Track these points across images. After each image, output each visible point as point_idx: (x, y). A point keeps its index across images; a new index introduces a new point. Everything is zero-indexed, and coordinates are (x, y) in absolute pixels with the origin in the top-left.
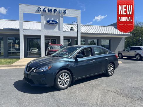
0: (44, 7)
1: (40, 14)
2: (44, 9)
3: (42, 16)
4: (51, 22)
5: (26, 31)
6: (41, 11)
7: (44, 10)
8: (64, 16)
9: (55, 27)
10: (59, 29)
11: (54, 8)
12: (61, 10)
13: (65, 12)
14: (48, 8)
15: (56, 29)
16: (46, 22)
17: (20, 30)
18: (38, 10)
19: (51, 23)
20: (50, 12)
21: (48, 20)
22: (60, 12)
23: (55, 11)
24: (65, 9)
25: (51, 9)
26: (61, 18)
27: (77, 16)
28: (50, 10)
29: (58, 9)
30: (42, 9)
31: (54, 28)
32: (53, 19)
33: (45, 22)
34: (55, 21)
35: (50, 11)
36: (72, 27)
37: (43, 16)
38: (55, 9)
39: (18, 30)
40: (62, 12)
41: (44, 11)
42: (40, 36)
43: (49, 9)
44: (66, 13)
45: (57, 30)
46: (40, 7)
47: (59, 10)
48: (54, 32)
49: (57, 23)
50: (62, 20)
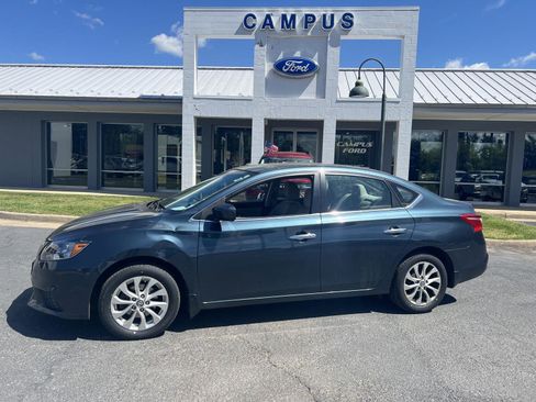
0: (266, 11)
1: (252, 37)
2: (268, 17)
3: (257, 47)
4: (290, 65)
5: (203, 103)
6: (257, 26)
7: (268, 22)
8: (343, 37)
9: (307, 85)
10: (321, 92)
11: (306, 11)
12: (332, 16)
13: (348, 22)
14: (282, 11)
15: (309, 93)
16: (272, 67)
17: (184, 101)
18: (247, 25)
19: (289, 72)
20: (288, 26)
21: (281, 57)
22: (328, 24)
23: (309, 19)
24: (348, 10)
25: (293, 17)
26: (330, 49)
27: (404, 32)
28: (289, 18)
29: (318, 13)
30: (260, 20)
31: (300, 91)
32: (298, 54)
33: (268, 67)
34: (305, 63)
35: (288, 23)
36: (358, 84)
37: (262, 46)
38: (307, 16)
39: (178, 101)
40: (336, 21)
41: (265, 24)
42: (249, 121)
43: (284, 17)
44: (352, 24)
45: (313, 97)
46: (252, 11)
47: (324, 16)
48: (300, 105)
49: (312, 67)
50: (334, 54)
